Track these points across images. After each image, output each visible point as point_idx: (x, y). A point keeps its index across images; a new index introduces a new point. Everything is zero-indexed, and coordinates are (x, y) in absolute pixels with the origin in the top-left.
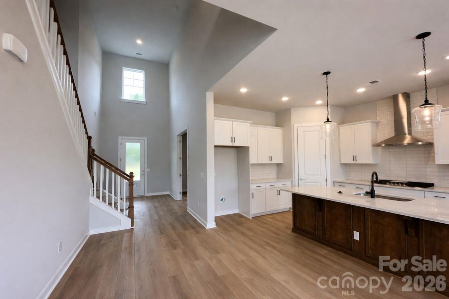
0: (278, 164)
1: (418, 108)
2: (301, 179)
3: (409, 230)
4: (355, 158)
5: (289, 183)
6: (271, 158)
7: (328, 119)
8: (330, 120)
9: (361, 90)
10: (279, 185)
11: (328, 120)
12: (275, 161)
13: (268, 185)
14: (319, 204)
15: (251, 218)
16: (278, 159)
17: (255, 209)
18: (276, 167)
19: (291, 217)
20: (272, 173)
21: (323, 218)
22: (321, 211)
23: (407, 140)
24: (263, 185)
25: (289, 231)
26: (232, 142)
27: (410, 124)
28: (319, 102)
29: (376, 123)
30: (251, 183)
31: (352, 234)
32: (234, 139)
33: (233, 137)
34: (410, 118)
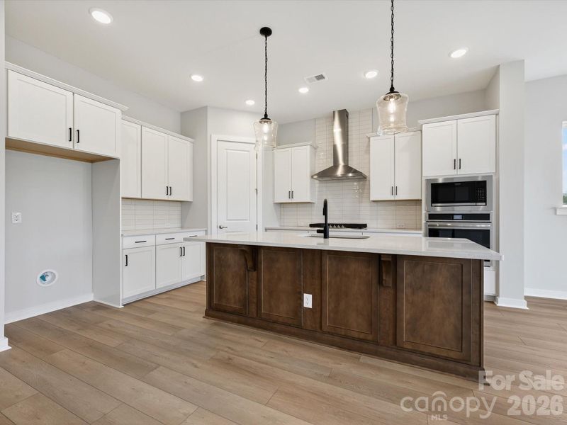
0: (182, 202)
2: (221, 228)
3: (384, 278)
5: (200, 235)
6: (169, 190)
7: (266, 115)
9: (304, 90)
11: (266, 118)
12: (176, 196)
13: (161, 239)
15: (121, 306)
17: (130, 288)
18: (179, 208)
19: (204, 292)
20: (172, 219)
21: (258, 280)
22: (255, 270)
24: (150, 239)
25: (200, 317)
26: (70, 140)
27: (348, 152)
28: (250, 103)
29: (315, 148)
30: (122, 235)
31: (301, 300)
32: (76, 133)
33: (76, 129)
34: (348, 144)
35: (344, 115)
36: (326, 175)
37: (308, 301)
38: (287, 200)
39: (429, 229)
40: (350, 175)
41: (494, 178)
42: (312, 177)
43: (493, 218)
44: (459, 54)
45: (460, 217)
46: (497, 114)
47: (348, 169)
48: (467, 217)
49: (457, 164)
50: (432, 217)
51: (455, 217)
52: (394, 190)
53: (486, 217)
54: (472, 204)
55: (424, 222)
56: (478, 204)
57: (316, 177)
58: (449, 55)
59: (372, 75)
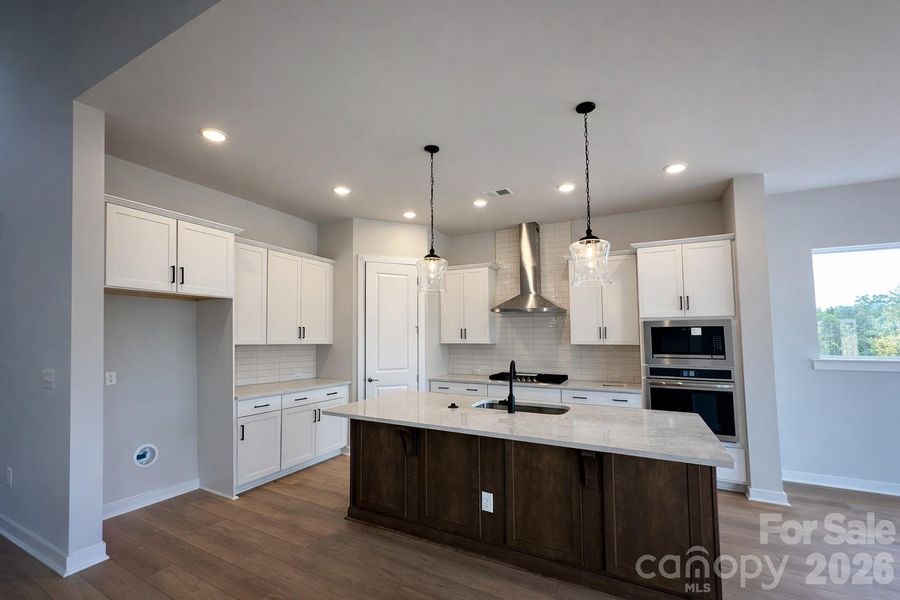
0: (318, 347)
1: (577, 243)
2: (370, 381)
3: (587, 477)
4: (463, 333)
5: (343, 391)
6: (302, 332)
7: (432, 251)
8: (435, 253)
9: (480, 203)
10: (318, 396)
11: (432, 254)
12: (311, 338)
13: (289, 400)
14: (412, 438)
15: (235, 497)
16: (319, 335)
18: (314, 352)
20: (303, 369)
21: (421, 470)
22: (416, 456)
23: (531, 303)
24: (275, 402)
25: (341, 519)
26: (173, 282)
27: (540, 277)
28: (410, 215)
29: (495, 270)
30: (236, 398)
31: (479, 500)
32: (180, 271)
33: (179, 266)
34: (539, 265)
35: (535, 229)
36: (511, 309)
37: (488, 502)
38: (458, 340)
39: (652, 389)
40: (545, 309)
41: (734, 323)
42: (493, 310)
43: (735, 375)
44: (676, 169)
45: (692, 373)
46: (733, 240)
47: (541, 301)
48: (701, 374)
49: (684, 302)
50: (654, 371)
51: (685, 374)
52: (603, 332)
53: (726, 375)
54: (708, 356)
55: (643, 377)
56: (714, 357)
57: (498, 310)
58: (664, 169)
59: (567, 188)
